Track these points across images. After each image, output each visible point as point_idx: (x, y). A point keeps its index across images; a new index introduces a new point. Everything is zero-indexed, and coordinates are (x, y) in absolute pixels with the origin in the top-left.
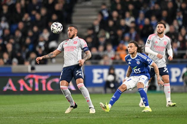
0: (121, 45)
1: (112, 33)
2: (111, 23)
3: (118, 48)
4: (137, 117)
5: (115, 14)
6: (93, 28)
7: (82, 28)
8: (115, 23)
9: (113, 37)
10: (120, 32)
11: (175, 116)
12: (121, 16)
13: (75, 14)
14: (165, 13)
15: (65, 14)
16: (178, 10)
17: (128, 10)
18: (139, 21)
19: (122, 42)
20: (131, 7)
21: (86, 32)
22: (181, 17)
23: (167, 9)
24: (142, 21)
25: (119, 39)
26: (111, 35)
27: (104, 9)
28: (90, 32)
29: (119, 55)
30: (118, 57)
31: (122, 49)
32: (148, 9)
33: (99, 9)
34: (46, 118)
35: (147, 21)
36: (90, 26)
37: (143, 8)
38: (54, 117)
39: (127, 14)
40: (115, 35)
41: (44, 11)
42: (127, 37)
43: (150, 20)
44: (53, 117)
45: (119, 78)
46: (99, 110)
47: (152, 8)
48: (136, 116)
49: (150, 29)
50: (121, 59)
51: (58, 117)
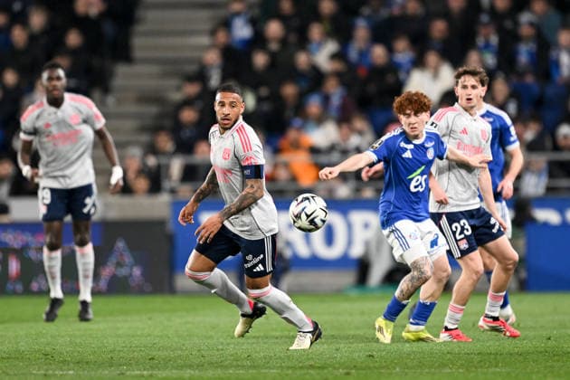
0: (292, 134)
1: (264, 91)
2: (260, 60)
3: (283, 143)
4: (348, 374)
5: (274, 29)
6: (201, 76)
7: (165, 75)
8: (274, 59)
9: (266, 107)
10: (289, 90)
11: (474, 369)
12: (293, 38)
13: (139, 28)
14: (439, 28)
15: (109, 28)
16: (485, 18)
17: (316, 16)
18: (353, 54)
19: (297, 122)
20: (327, 6)
21: (179, 88)
22: (494, 40)
23: (446, 14)
24: (364, 54)
25: (289, 113)
26: (259, 100)
27: (237, 14)
28: (192, 89)
29: (287, 165)
30: (283, 174)
31: (296, 146)
32: (384, 13)
33: (222, 13)
34: (45, 375)
35: (379, 53)
36: (192, 68)
37: (366, 11)
38: (71, 372)
39: (316, 31)
40: (276, 98)
41: (37, 20)
42: (314, 105)
43: (390, 50)
44: (70, 370)
45: (288, 244)
46: (220, 347)
47: (396, 11)
48: (345, 371)
49: (390, 79)
50: (294, 179)
51: (84, 370)
